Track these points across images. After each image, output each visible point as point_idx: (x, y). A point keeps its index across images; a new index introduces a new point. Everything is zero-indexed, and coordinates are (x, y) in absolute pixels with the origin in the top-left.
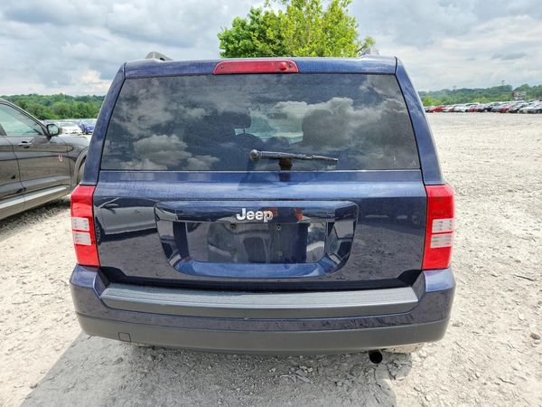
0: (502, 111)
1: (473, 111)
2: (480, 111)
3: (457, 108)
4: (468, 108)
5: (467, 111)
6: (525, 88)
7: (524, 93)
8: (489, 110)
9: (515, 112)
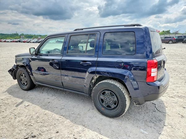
0: (24, 42)
1: (14, 42)
2: (16, 42)
3: (7, 41)
4: (11, 41)
5: (11, 42)
6: (23, 35)
7: (24, 36)
8: (20, 41)
9: (29, 42)
